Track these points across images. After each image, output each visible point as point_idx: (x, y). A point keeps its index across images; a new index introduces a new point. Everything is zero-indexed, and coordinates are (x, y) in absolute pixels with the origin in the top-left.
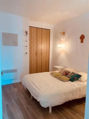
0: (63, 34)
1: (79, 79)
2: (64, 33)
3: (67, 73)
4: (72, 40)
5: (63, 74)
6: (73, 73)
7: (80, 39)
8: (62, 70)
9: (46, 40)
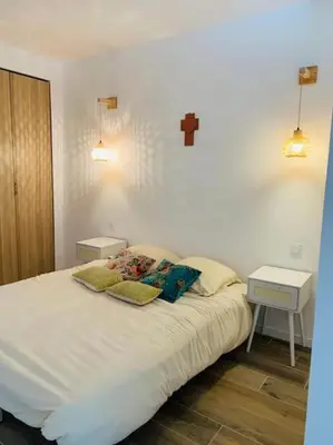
0: (109, 108)
1: (195, 286)
2: (113, 102)
3: (141, 267)
4: (148, 133)
5: (130, 274)
6: (166, 264)
7: (182, 129)
8: (122, 255)
9: (35, 128)
